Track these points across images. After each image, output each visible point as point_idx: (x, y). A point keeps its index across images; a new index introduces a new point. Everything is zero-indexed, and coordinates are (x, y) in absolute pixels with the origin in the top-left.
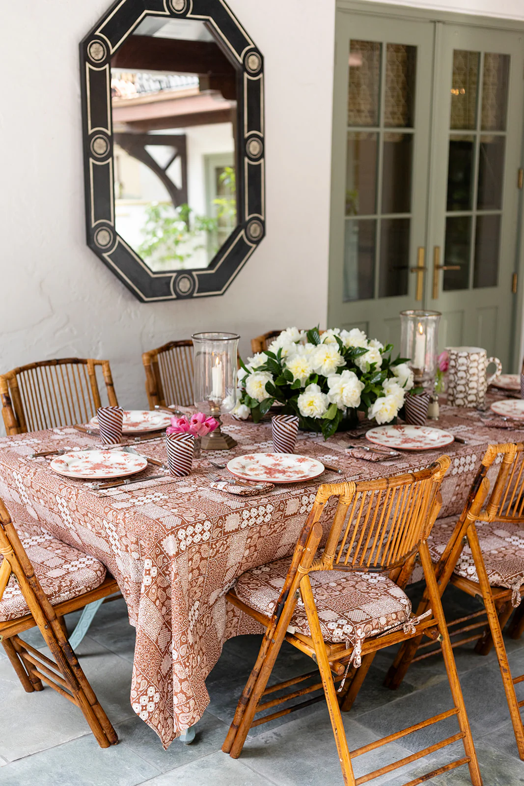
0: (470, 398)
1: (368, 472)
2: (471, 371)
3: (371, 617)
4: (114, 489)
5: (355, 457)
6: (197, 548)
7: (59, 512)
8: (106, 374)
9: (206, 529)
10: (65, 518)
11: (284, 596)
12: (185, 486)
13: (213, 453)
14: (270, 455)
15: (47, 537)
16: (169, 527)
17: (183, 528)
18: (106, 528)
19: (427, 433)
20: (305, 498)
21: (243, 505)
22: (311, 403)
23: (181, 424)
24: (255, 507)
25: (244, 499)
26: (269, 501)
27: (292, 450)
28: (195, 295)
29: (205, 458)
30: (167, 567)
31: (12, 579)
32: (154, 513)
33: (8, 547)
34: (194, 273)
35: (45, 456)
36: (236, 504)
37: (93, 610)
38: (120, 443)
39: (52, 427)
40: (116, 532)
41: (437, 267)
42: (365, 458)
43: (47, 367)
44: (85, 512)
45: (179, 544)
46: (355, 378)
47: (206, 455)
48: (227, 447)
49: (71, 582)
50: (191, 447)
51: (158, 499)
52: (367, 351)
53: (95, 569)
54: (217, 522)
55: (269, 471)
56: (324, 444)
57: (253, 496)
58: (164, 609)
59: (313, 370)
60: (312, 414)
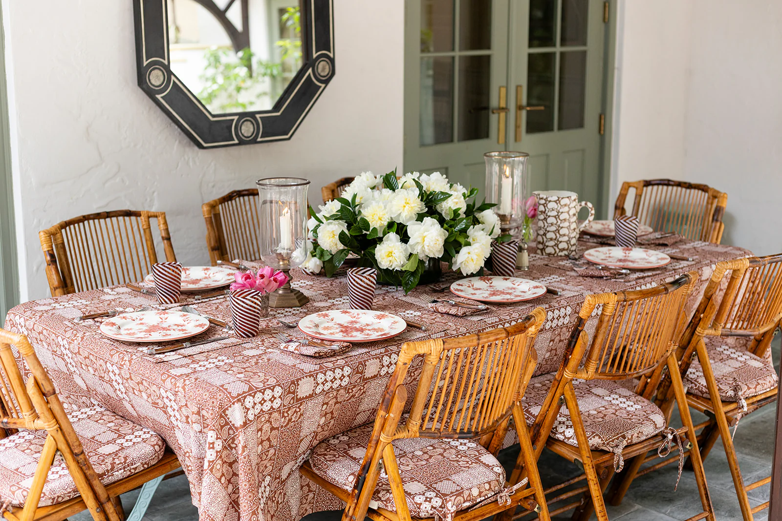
0: (561, 246)
1: (455, 328)
2: (562, 217)
3: (462, 489)
4: (172, 353)
5: (440, 313)
6: (267, 417)
7: (110, 382)
8: (162, 227)
9: (277, 395)
10: (117, 387)
11: (366, 468)
12: (252, 349)
13: (283, 311)
14: (346, 312)
15: (98, 409)
16: (234, 394)
17: (250, 395)
18: (163, 397)
19: (517, 284)
20: (386, 358)
21: (317, 367)
22: (390, 254)
23: (246, 279)
24: (331, 370)
25: (318, 361)
26: (346, 362)
27: (370, 306)
28: (259, 139)
29: (274, 317)
30: (233, 439)
31: (58, 457)
32: (218, 379)
33: (52, 422)
34: (258, 116)
35: (93, 319)
36: (309, 366)
37: (151, 488)
38: (178, 302)
39: (103, 287)
40: (175, 401)
41: (520, 108)
42: (450, 313)
43: (96, 221)
44: (139, 380)
45: (247, 413)
46: (438, 226)
47: (275, 313)
48: (298, 304)
49: (125, 458)
50: (258, 305)
51: (222, 364)
52: (450, 195)
53: (153, 444)
54: (289, 387)
55: (345, 329)
56: (404, 299)
57: (328, 357)
58: (230, 487)
59: (391, 218)
60: (391, 266)
